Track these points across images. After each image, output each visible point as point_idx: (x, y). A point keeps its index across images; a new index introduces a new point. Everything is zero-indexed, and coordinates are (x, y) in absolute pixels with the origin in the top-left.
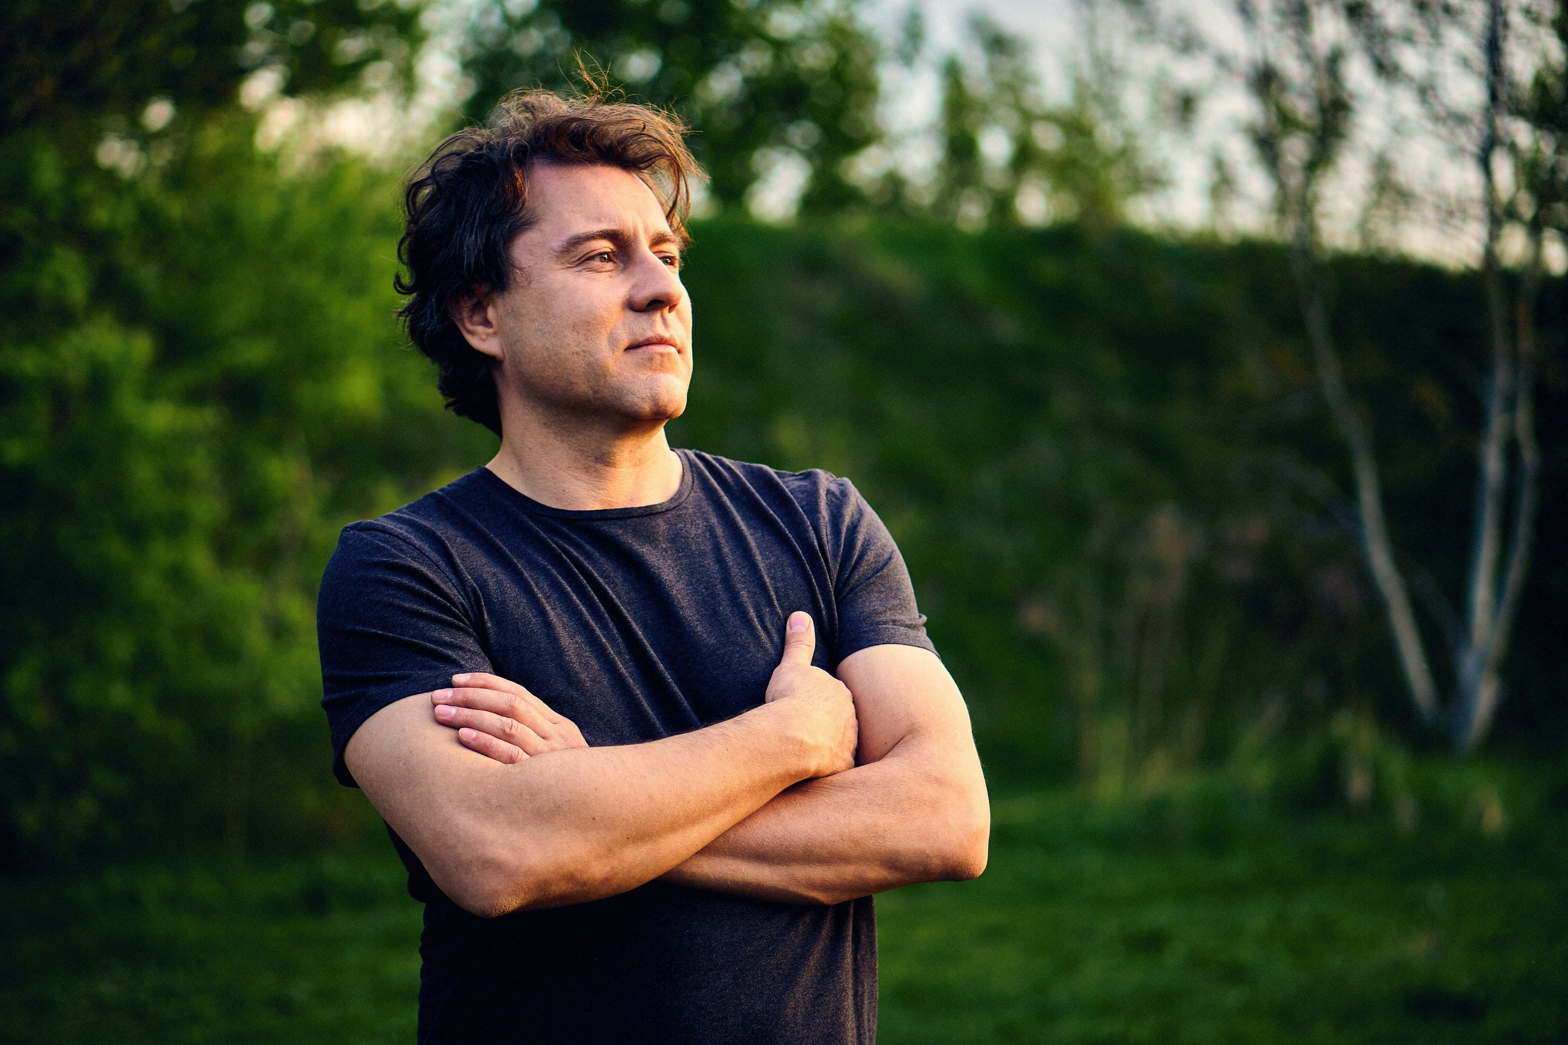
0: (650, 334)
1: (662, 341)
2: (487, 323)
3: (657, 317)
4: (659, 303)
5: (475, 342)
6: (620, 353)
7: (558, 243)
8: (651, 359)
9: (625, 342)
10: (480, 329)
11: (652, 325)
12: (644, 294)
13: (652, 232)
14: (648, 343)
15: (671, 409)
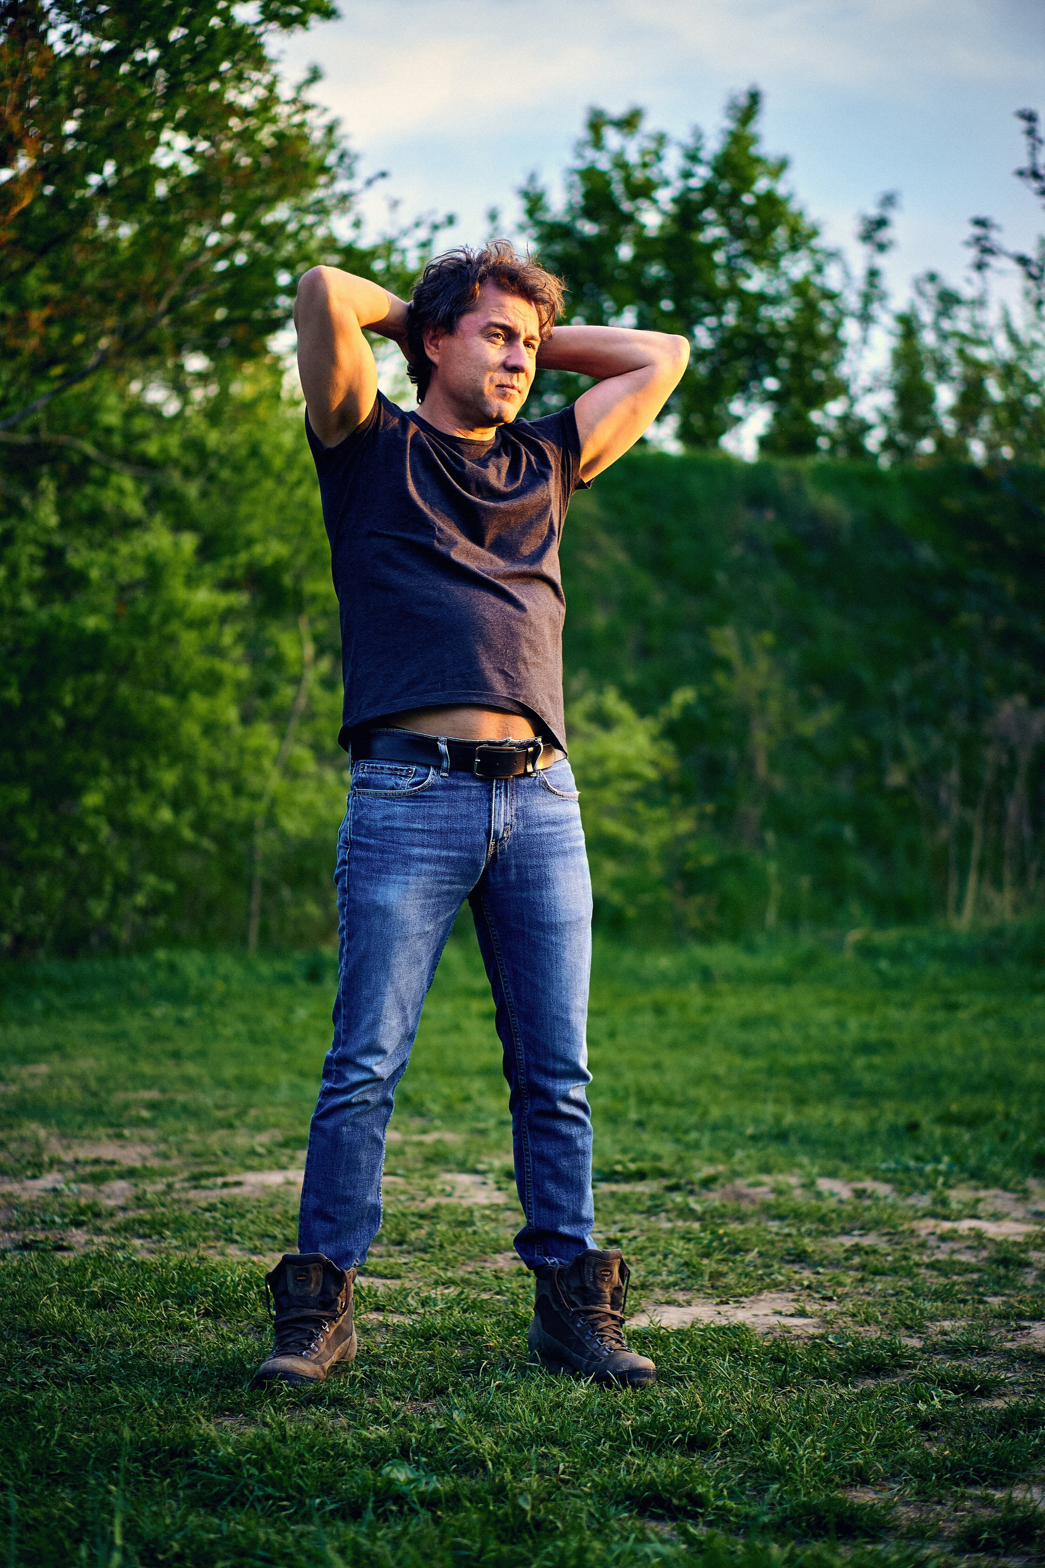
0: (509, 383)
1: (513, 387)
2: (437, 346)
3: (515, 376)
4: (516, 369)
5: (428, 353)
6: (493, 388)
7: (483, 323)
8: (505, 395)
9: (498, 383)
10: (433, 348)
11: (511, 379)
12: (512, 362)
13: (528, 333)
14: (508, 386)
15: (506, 419)
